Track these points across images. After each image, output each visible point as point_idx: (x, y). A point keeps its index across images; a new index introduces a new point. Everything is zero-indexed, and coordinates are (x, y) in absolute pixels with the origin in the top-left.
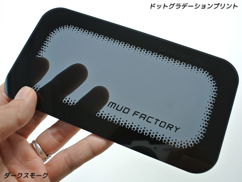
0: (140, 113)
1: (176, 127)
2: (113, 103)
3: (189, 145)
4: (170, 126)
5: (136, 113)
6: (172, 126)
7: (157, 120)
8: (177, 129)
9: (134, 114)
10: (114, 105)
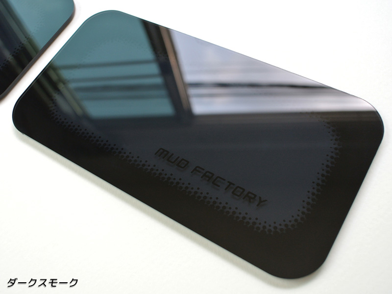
0: (203, 169)
1: (260, 198)
2: (164, 150)
3: (277, 230)
4: (250, 195)
5: (197, 169)
6: (253, 196)
7: (231, 183)
8: (261, 201)
9: (195, 169)
10: (165, 153)
